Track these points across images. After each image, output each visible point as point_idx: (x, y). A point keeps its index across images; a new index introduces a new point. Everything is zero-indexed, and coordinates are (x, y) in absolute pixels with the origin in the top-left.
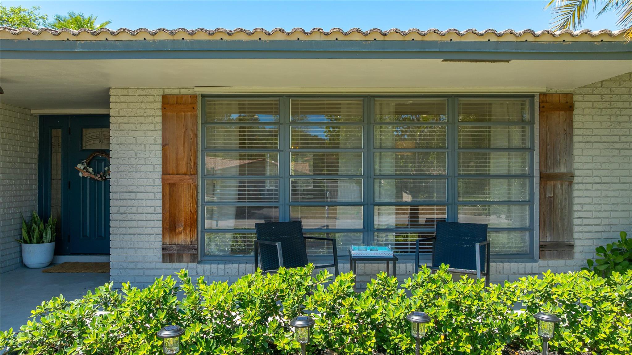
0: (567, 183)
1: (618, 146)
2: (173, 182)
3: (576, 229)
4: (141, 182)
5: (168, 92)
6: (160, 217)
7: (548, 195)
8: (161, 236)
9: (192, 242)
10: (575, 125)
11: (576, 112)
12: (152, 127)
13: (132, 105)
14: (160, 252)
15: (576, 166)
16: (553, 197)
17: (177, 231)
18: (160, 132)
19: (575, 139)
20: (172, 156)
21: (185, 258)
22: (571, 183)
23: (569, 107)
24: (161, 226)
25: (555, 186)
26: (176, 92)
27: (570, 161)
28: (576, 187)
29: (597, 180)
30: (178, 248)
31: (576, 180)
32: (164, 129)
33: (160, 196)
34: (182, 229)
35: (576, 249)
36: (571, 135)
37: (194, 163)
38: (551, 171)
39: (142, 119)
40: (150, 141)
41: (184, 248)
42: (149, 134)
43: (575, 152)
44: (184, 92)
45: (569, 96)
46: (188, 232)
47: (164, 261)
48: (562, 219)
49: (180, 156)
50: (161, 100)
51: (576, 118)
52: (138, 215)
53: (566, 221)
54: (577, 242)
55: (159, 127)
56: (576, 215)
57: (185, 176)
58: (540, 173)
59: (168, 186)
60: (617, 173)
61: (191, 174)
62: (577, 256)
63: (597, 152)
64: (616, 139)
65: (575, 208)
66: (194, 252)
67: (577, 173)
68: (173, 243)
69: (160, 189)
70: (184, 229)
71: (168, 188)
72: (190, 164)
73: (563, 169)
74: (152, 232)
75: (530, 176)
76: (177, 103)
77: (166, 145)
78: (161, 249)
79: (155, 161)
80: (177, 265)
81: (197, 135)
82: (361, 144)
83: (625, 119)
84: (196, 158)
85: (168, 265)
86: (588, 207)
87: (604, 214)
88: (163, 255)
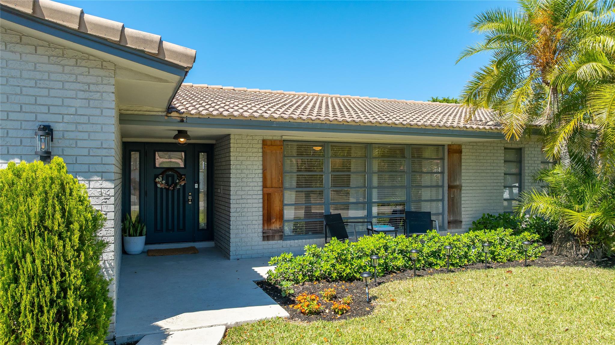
0: (459, 190)
1: (479, 171)
2: (270, 192)
3: (463, 213)
4: (250, 193)
5: (265, 138)
6: (261, 213)
7: (452, 196)
8: (262, 225)
9: (280, 228)
10: (463, 161)
11: (463, 154)
12: (256, 159)
13: (244, 145)
14: (261, 234)
15: (463, 181)
16: (454, 197)
17: (272, 221)
18: (261, 162)
19: (463, 167)
20: (268, 177)
21: (276, 238)
22: (461, 190)
23: (460, 152)
24: (262, 219)
25: (454, 191)
26: (270, 138)
27: (460, 180)
28: (463, 192)
29: (471, 188)
30: (272, 232)
31: (463, 188)
32: (264, 161)
33: (261, 201)
34: (274, 220)
35: (463, 223)
36: (461, 166)
37: (282, 181)
38: (452, 184)
39: (251, 154)
40: (255, 167)
41: (276, 231)
42: (254, 163)
43: (463, 174)
44: (275, 138)
45: (460, 146)
46: (278, 222)
47: (264, 240)
48: (457, 208)
49: (273, 177)
50: (261, 142)
51: (463, 157)
52: (248, 213)
53: (459, 209)
54: (463, 220)
55: (261, 159)
56: (463, 206)
57: (277, 189)
58: (448, 185)
60: (479, 185)
61: (280, 188)
62: (463, 226)
63: (471, 174)
64: (478, 168)
65: (463, 202)
66: (282, 234)
67: (463, 185)
68: (269, 229)
69: (261, 197)
70: (276, 220)
71: (266, 196)
72: (279, 181)
73: (457, 183)
74: (256, 223)
75: (443, 186)
76: (271, 145)
77: (265, 170)
78: (262, 233)
79: (258, 180)
80: (271, 242)
81: (283, 164)
82: (365, 169)
83: (482, 158)
84: (282, 178)
85: (266, 242)
86: (467, 202)
87: (474, 205)
88: (263, 237)
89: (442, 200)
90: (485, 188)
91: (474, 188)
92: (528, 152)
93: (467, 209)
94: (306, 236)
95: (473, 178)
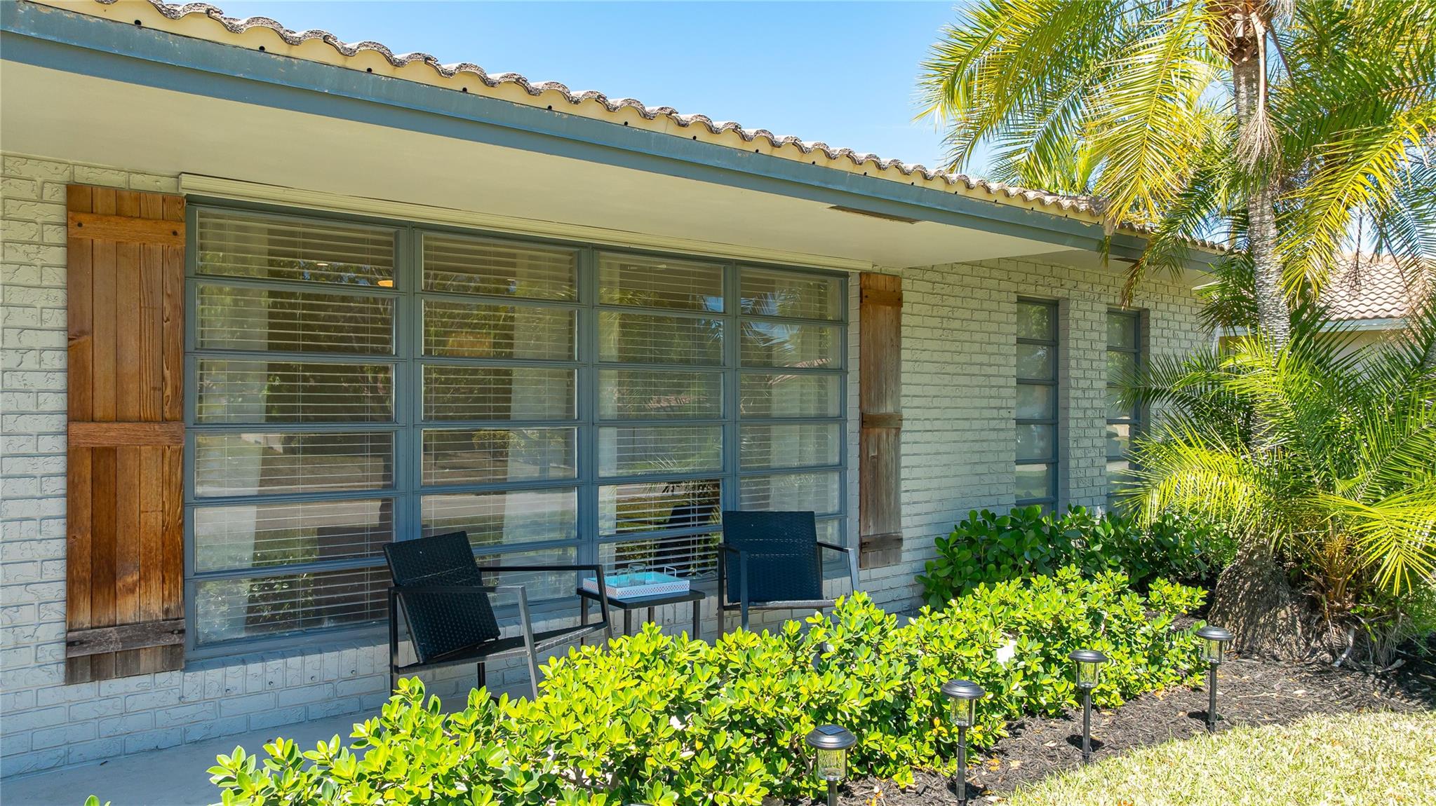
0: (894, 431)
1: (950, 369)
2: (108, 444)
3: (905, 510)
5: (82, 176)
6: (58, 548)
7: (872, 454)
8: (61, 607)
9: (167, 612)
10: (904, 331)
11: (906, 308)
12: (27, 276)
14: (59, 652)
15: (904, 401)
16: (877, 457)
17: (119, 584)
18: (61, 295)
19: (905, 354)
20: (103, 369)
21: (145, 660)
22: (898, 429)
23: (898, 301)
24: (62, 575)
25: (879, 437)
26: (115, 179)
27: (897, 395)
28: (904, 437)
29: (928, 426)
30: (124, 635)
31: (906, 425)
32: (73, 287)
33: (59, 485)
34: (136, 577)
35: (906, 545)
36: (898, 348)
37: (175, 389)
38: (873, 411)
40: (25, 318)
41: (144, 631)
42: (18, 296)
43: (904, 378)
44: (139, 182)
45: (896, 279)
46: (155, 584)
47: (73, 678)
48: (888, 495)
49: (130, 369)
50: (61, 196)
51: (905, 320)
53: (893, 497)
54: (906, 534)
55: (57, 277)
56: (904, 485)
57: (147, 427)
58: (862, 415)
59: (88, 455)
60: (949, 414)
61: (165, 420)
62: (906, 557)
63: (926, 379)
64: (947, 357)
65: (904, 473)
66: (176, 639)
67: (906, 413)
68: (104, 621)
69: (58, 465)
70: (144, 578)
71: (88, 462)
72: (162, 390)
73: (889, 408)
74: (27, 597)
75: (841, 419)
76: (119, 214)
77: (82, 333)
78: (63, 646)
79: (38, 381)
80: (115, 686)
81: (183, 311)
82: (571, 349)
83: (957, 324)
84: (180, 375)
85: (86, 689)
86: (917, 472)
87: (935, 483)
88: (71, 663)
89: (841, 467)
90: (966, 425)
91: (937, 425)
92: (1078, 315)
93: (917, 497)
94: (309, 639)
95: (932, 391)
